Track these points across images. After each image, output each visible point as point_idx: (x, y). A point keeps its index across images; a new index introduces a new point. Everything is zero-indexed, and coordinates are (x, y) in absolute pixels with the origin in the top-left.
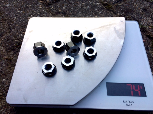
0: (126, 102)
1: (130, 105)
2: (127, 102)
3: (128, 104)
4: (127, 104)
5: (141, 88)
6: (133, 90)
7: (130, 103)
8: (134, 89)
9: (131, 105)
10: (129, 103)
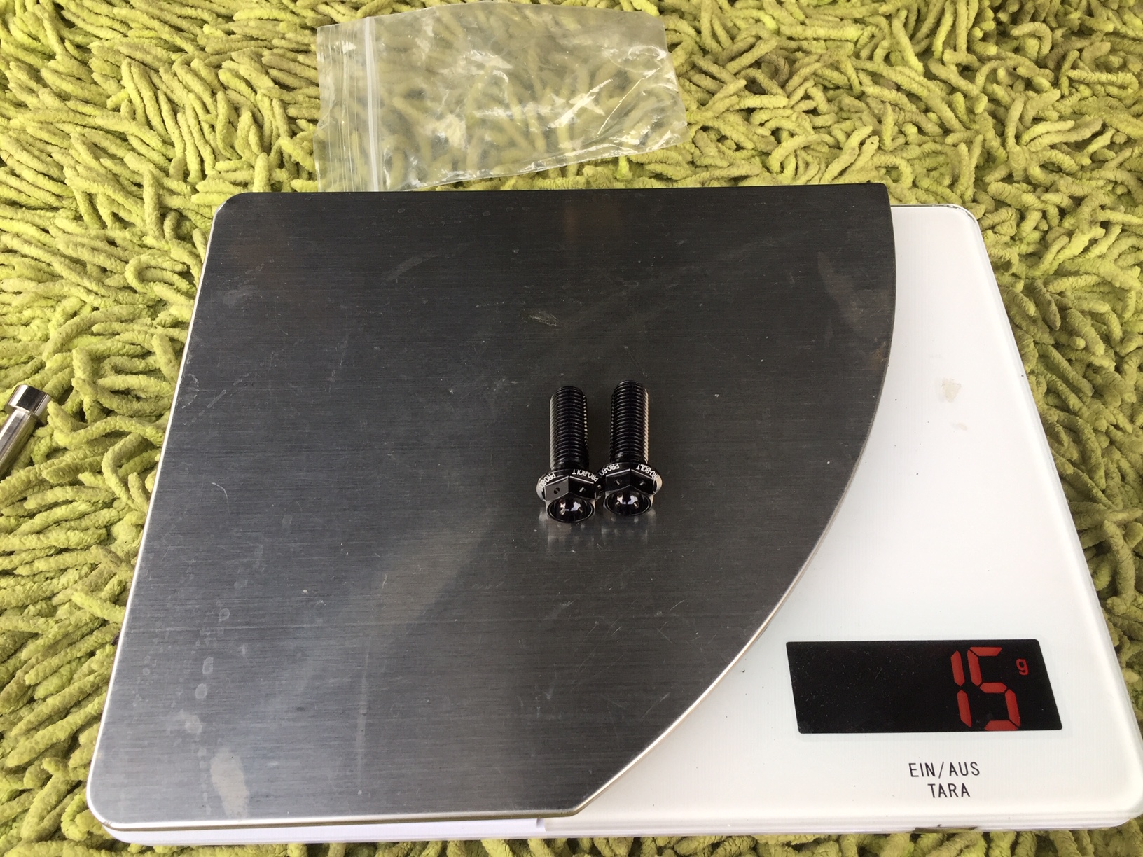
0: (930, 770)
1: (952, 791)
2: (937, 773)
3: (941, 787)
4: (936, 789)
5: (1024, 671)
6: (969, 687)
7: (958, 780)
8: (976, 678)
9: (959, 791)
10: (945, 779)
